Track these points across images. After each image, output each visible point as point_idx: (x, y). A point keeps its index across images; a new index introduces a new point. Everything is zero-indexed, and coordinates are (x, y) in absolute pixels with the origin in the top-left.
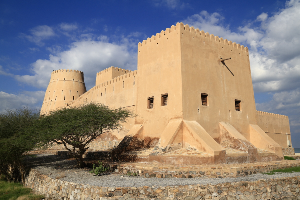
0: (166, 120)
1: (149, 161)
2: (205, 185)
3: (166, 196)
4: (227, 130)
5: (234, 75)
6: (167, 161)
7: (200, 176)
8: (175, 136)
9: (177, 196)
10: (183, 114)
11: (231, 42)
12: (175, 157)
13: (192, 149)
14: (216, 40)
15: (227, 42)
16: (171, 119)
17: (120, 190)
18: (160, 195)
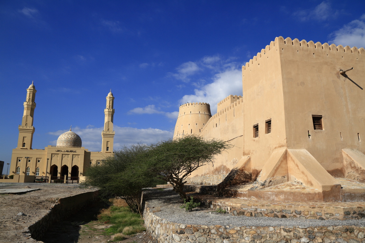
0: (271, 149)
1: (248, 197)
2: (290, 227)
3: (240, 237)
4: (351, 159)
5: (362, 89)
6: (266, 197)
7: (296, 216)
8: (277, 168)
9: (254, 239)
10: (287, 142)
11: (356, 49)
12: (274, 193)
13: (298, 183)
14: (332, 50)
15: (349, 49)
16: (275, 148)
17: (190, 228)
18: (234, 236)
